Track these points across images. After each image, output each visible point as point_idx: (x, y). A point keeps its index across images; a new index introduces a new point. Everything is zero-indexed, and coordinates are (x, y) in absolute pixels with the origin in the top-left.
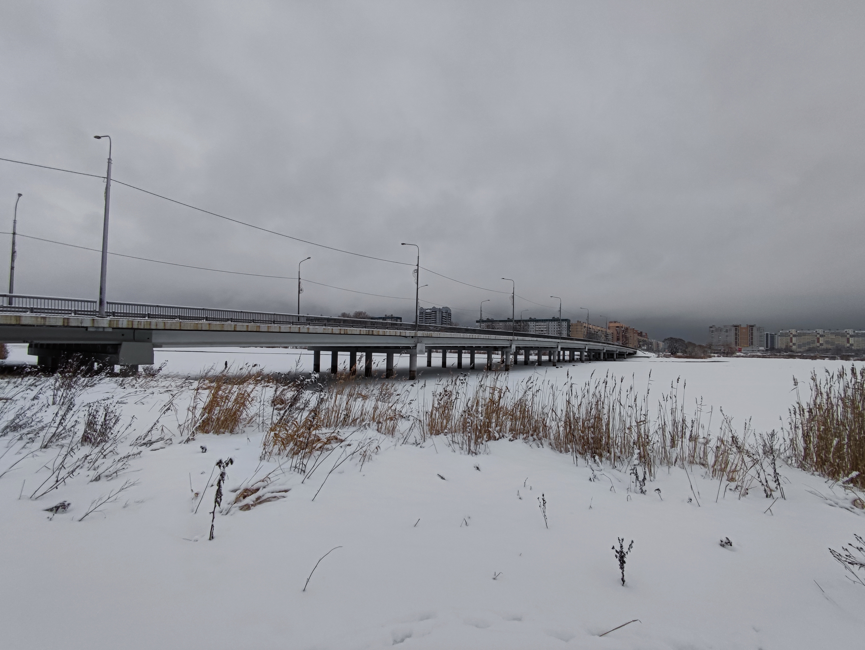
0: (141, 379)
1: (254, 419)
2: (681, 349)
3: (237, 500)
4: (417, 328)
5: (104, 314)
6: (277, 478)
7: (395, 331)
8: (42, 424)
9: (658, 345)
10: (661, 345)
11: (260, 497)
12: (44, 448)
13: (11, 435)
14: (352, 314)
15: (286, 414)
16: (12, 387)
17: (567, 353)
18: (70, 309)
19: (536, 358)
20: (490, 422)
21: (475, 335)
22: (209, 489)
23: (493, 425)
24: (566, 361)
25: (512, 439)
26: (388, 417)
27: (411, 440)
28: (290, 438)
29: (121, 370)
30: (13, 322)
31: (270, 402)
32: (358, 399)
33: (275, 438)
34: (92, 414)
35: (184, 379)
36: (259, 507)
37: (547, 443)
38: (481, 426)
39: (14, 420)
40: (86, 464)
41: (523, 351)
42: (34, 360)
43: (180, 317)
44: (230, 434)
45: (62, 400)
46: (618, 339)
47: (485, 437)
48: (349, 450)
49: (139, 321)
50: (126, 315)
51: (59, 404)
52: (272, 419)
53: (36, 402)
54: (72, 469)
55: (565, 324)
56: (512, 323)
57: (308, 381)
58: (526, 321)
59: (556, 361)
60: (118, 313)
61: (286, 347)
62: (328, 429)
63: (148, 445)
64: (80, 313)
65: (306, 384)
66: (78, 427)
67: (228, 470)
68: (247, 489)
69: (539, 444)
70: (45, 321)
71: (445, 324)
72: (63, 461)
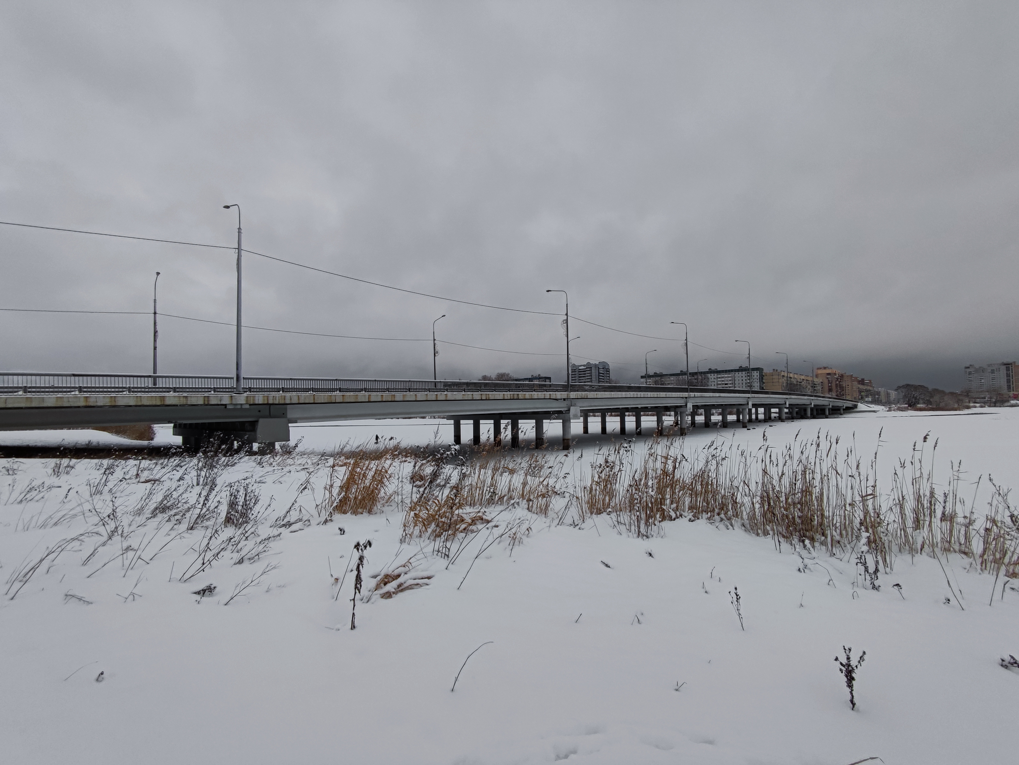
0: (278, 457)
1: (392, 498)
2: (923, 399)
3: (377, 587)
4: (569, 389)
5: (241, 390)
6: (418, 563)
7: (544, 393)
8: (188, 505)
9: (888, 395)
10: (893, 394)
11: (402, 584)
12: (191, 529)
13: (160, 516)
14: (494, 376)
15: (426, 492)
16: (160, 468)
17: (761, 410)
18: (209, 387)
19: (720, 418)
20: (663, 499)
21: (640, 393)
22: (348, 574)
23: (668, 502)
24: (760, 421)
25: (693, 518)
26: (539, 494)
27: (568, 520)
28: (432, 518)
29: (259, 448)
30: (159, 403)
31: (409, 478)
32: (505, 473)
33: (415, 519)
34: (233, 494)
35: (320, 456)
36: (400, 595)
37: (739, 524)
38: (652, 503)
39: (162, 501)
40: (230, 547)
41: (702, 411)
42: (178, 440)
43: (313, 390)
44: (369, 514)
45: (205, 480)
46: (830, 390)
47: (658, 516)
48: (497, 532)
49: (274, 396)
50: (261, 390)
51: (202, 485)
52: (411, 497)
53: (181, 482)
54: (217, 552)
55: (756, 374)
56: (686, 376)
57: (447, 454)
58: (705, 373)
59: (746, 421)
60: (254, 388)
61: (424, 418)
62: (472, 508)
63: (288, 526)
64: (219, 390)
65: (446, 458)
66: (220, 507)
67: (367, 553)
68: (388, 575)
69: (729, 524)
70: (187, 400)
71: (603, 382)
72: (209, 543)
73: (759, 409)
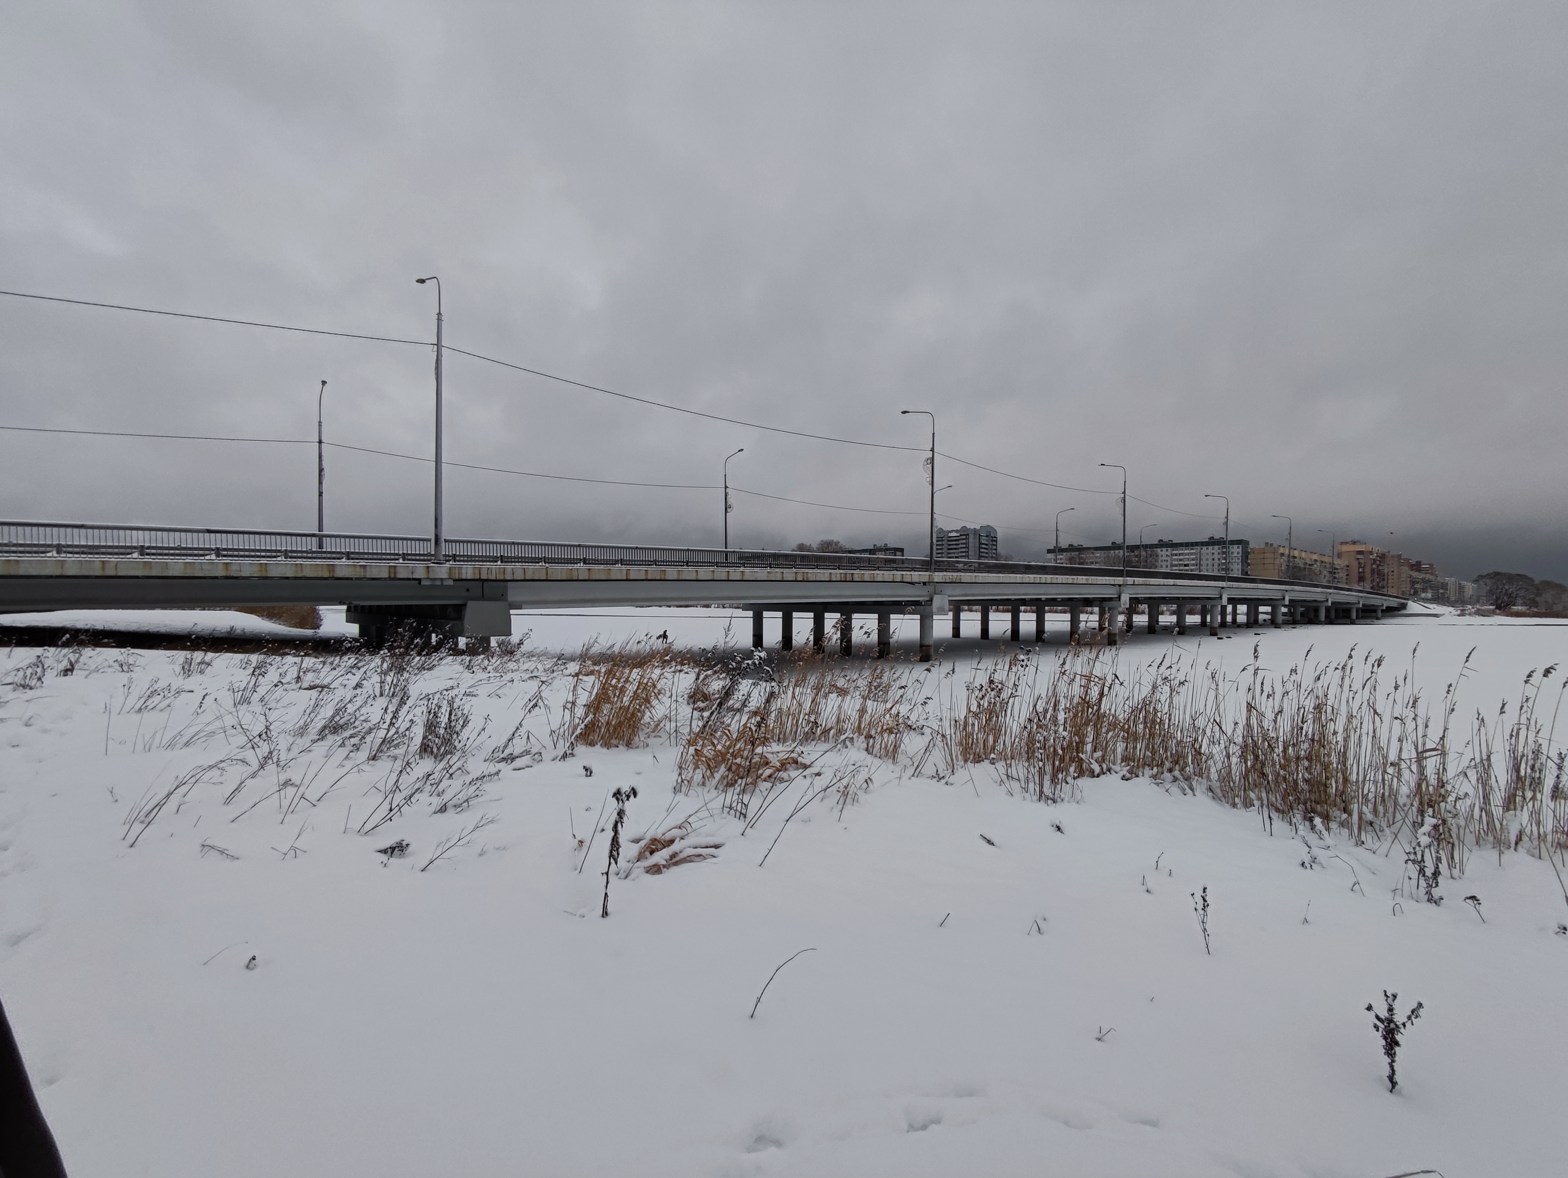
0: (495, 658)
1: (662, 725)
2: (1524, 597)
3: (640, 857)
4: (933, 567)
5: (442, 558)
6: (700, 823)
7: (892, 572)
8: (370, 724)
9: (1461, 588)
10: (1470, 588)
11: (677, 853)
12: (373, 760)
13: (331, 739)
14: (815, 546)
15: (712, 718)
16: (329, 669)
17: (1242, 608)
18: (396, 552)
19: (1174, 619)
20: (1082, 743)
21: (1046, 576)
22: (598, 835)
23: (1089, 747)
24: (1239, 626)
25: (1128, 775)
26: (885, 727)
27: (929, 769)
28: (721, 758)
29: (467, 644)
30: (326, 574)
31: (686, 696)
32: (830, 695)
33: (696, 758)
34: (433, 711)
35: (555, 660)
36: (674, 870)
37: (1204, 787)
38: (1063, 749)
39: (333, 717)
40: (428, 788)
41: (1144, 607)
42: (353, 630)
43: (546, 560)
44: (626, 748)
45: (392, 689)
46: (1361, 579)
47: (1072, 769)
48: (821, 783)
49: (488, 568)
50: (470, 558)
51: (388, 695)
52: (691, 725)
53: (359, 691)
54: (410, 793)
55: (1236, 550)
56: (1121, 552)
57: (748, 664)
58: (1152, 546)
59: (1217, 625)
60: (460, 556)
61: (708, 606)
62: (781, 745)
63: (509, 761)
64: (410, 557)
65: (745, 669)
66: (414, 729)
67: (630, 806)
68: (655, 840)
69: (1186, 787)
70: (366, 572)
71: (986, 557)
72: (397, 781)
73: (1239, 606)
